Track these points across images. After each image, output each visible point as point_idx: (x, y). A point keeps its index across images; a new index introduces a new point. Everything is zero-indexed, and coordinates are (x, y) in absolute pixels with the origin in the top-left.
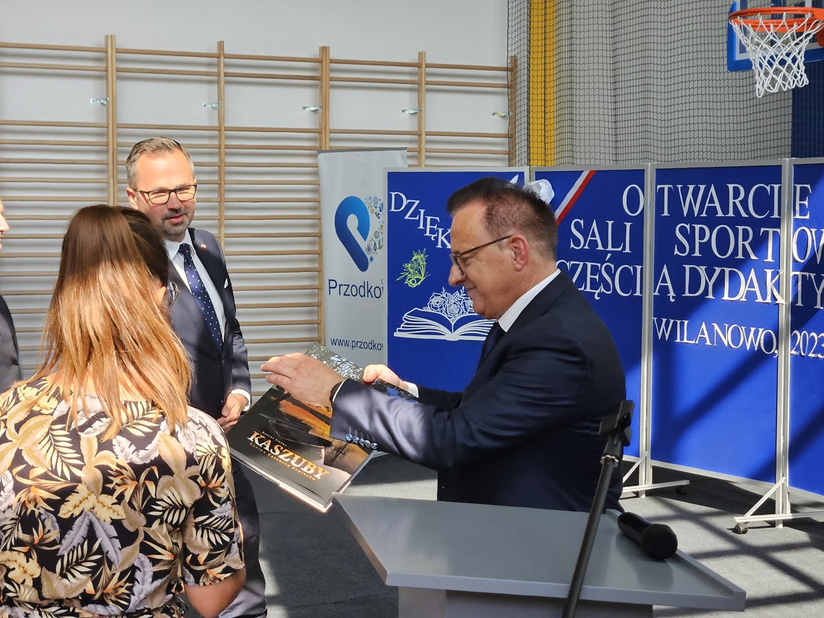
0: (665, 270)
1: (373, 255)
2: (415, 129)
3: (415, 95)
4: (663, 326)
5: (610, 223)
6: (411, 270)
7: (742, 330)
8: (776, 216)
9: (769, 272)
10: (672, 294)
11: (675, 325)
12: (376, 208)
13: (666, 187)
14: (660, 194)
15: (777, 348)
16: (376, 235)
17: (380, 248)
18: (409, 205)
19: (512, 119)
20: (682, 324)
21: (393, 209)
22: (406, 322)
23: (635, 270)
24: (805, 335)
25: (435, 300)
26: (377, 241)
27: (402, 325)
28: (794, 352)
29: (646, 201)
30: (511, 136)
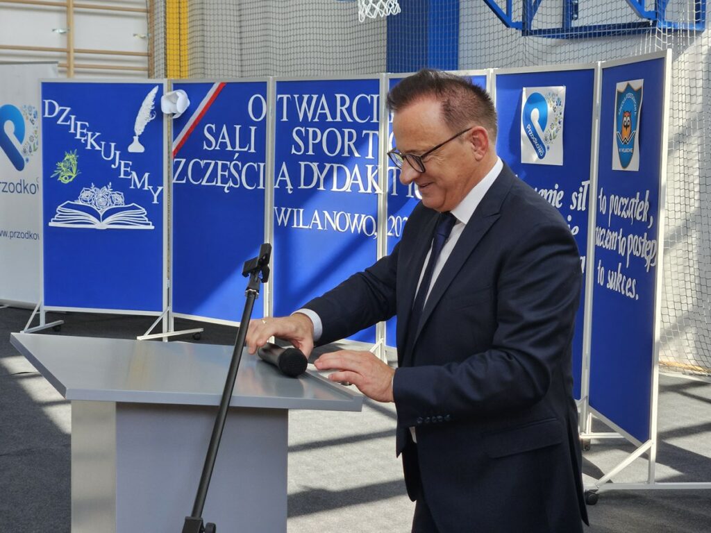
0: (284, 167)
1: (29, 157)
2: (65, 47)
3: (64, 16)
4: (282, 214)
5: (238, 127)
6: (64, 169)
7: (348, 216)
8: (375, 120)
9: (370, 167)
10: (289, 187)
11: (292, 212)
12: (31, 115)
13: (285, 97)
14: (280, 102)
15: (376, 231)
16: (31, 139)
17: (35, 150)
18: (62, 112)
19: (151, 39)
20: (298, 212)
21: (46, 115)
22: (60, 213)
23: (259, 166)
24: (399, 219)
25: (85, 194)
26: (32, 144)
27: (56, 216)
28: (390, 234)
29: (269, 109)
30: (150, 55)
